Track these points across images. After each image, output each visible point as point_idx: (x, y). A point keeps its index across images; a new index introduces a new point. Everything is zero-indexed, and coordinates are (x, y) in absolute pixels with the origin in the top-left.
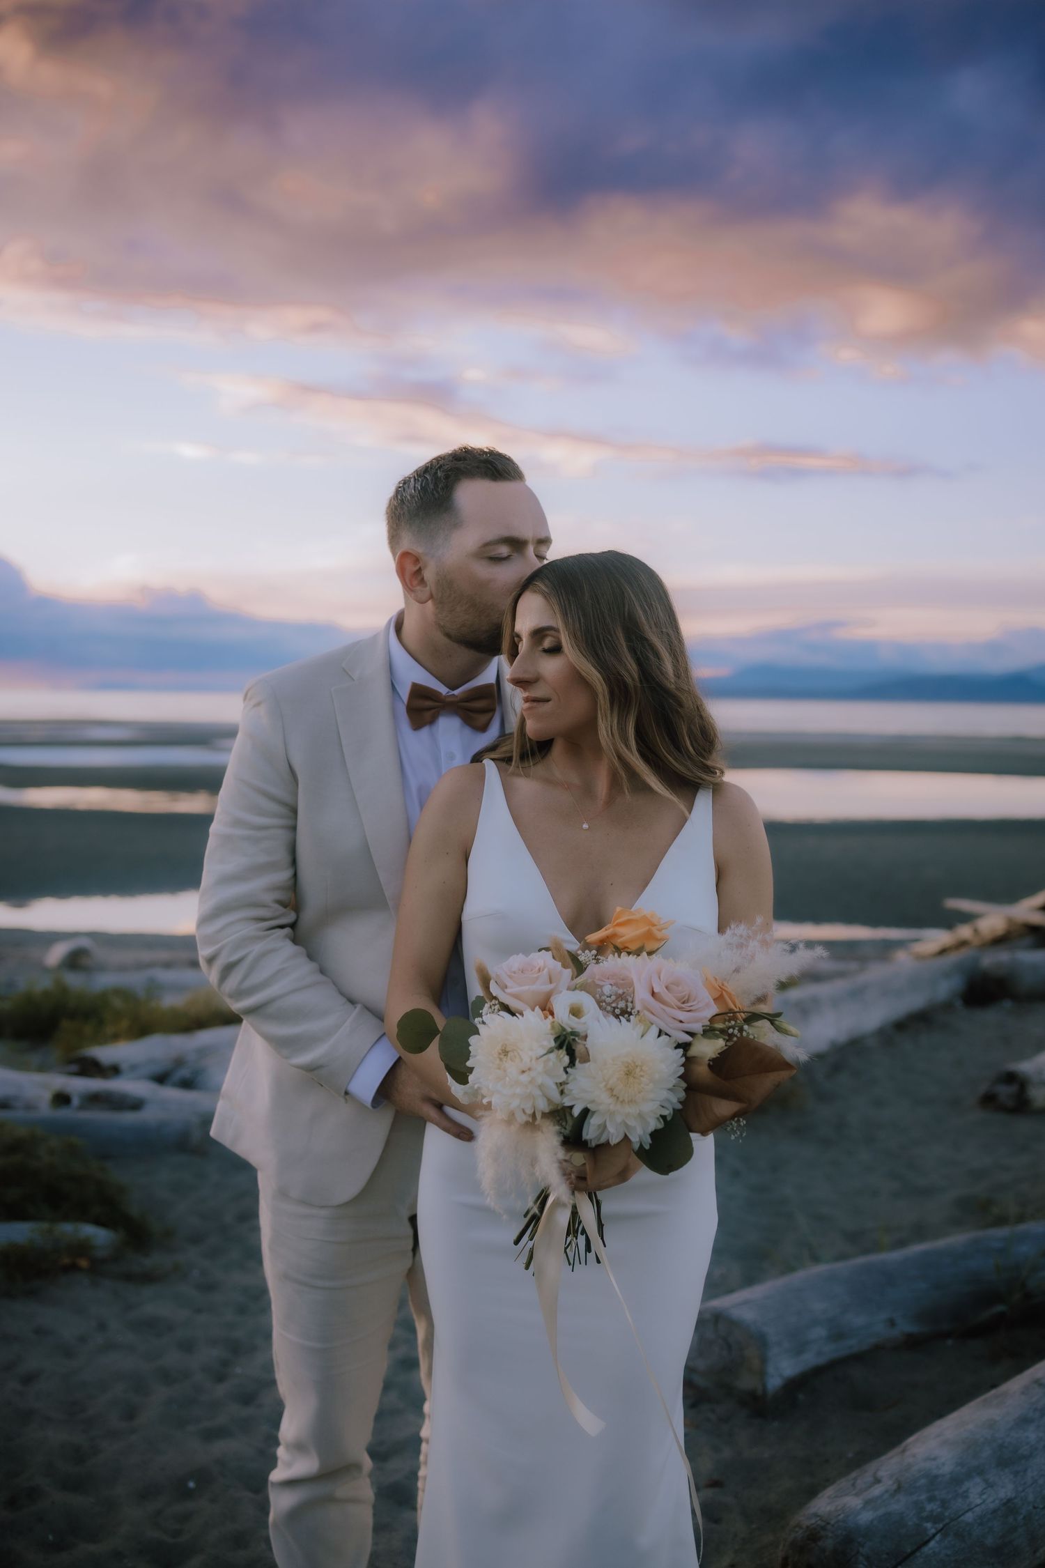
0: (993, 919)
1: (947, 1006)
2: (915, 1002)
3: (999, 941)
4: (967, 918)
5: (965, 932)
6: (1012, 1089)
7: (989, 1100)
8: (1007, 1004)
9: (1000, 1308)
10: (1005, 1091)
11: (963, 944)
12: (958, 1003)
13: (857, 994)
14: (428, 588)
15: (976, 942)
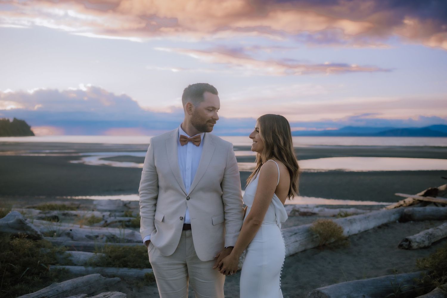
0: (409, 199)
1: (394, 222)
2: (385, 221)
3: (411, 205)
4: (402, 198)
5: (402, 202)
6: (408, 243)
7: (401, 246)
8: (412, 222)
9: (393, 294)
10: (405, 244)
11: (401, 205)
12: (397, 221)
13: (367, 218)
14: (192, 112)
15: (405, 205)
